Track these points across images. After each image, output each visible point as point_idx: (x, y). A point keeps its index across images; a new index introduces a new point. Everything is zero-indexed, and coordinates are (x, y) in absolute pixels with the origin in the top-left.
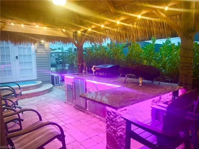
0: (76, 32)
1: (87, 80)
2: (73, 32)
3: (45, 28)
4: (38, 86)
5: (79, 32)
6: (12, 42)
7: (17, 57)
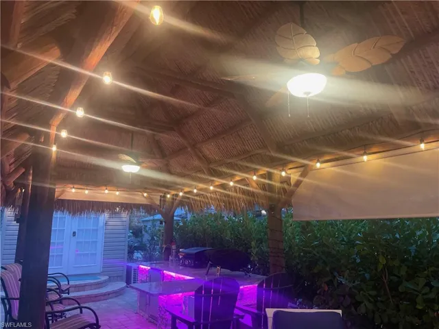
0: (164, 197)
1: (165, 272)
2: (161, 196)
3: (117, 193)
4: (99, 285)
5: (168, 196)
6: (70, 213)
7: (74, 233)
